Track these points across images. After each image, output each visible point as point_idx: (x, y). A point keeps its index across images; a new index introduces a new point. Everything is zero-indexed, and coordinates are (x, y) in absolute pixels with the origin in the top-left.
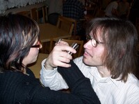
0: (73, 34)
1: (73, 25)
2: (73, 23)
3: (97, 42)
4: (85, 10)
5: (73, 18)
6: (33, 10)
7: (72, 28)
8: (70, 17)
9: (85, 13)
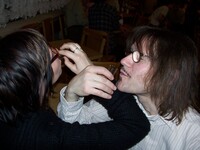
2: (104, 37)
4: (120, 18)
9: (121, 22)
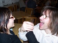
0: (32, 15)
1: (32, 11)
2: (32, 10)
3: (46, 16)
5: (32, 8)
6: (15, 6)
7: (32, 12)
8: (31, 8)
9: (37, 5)
